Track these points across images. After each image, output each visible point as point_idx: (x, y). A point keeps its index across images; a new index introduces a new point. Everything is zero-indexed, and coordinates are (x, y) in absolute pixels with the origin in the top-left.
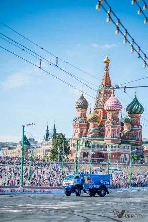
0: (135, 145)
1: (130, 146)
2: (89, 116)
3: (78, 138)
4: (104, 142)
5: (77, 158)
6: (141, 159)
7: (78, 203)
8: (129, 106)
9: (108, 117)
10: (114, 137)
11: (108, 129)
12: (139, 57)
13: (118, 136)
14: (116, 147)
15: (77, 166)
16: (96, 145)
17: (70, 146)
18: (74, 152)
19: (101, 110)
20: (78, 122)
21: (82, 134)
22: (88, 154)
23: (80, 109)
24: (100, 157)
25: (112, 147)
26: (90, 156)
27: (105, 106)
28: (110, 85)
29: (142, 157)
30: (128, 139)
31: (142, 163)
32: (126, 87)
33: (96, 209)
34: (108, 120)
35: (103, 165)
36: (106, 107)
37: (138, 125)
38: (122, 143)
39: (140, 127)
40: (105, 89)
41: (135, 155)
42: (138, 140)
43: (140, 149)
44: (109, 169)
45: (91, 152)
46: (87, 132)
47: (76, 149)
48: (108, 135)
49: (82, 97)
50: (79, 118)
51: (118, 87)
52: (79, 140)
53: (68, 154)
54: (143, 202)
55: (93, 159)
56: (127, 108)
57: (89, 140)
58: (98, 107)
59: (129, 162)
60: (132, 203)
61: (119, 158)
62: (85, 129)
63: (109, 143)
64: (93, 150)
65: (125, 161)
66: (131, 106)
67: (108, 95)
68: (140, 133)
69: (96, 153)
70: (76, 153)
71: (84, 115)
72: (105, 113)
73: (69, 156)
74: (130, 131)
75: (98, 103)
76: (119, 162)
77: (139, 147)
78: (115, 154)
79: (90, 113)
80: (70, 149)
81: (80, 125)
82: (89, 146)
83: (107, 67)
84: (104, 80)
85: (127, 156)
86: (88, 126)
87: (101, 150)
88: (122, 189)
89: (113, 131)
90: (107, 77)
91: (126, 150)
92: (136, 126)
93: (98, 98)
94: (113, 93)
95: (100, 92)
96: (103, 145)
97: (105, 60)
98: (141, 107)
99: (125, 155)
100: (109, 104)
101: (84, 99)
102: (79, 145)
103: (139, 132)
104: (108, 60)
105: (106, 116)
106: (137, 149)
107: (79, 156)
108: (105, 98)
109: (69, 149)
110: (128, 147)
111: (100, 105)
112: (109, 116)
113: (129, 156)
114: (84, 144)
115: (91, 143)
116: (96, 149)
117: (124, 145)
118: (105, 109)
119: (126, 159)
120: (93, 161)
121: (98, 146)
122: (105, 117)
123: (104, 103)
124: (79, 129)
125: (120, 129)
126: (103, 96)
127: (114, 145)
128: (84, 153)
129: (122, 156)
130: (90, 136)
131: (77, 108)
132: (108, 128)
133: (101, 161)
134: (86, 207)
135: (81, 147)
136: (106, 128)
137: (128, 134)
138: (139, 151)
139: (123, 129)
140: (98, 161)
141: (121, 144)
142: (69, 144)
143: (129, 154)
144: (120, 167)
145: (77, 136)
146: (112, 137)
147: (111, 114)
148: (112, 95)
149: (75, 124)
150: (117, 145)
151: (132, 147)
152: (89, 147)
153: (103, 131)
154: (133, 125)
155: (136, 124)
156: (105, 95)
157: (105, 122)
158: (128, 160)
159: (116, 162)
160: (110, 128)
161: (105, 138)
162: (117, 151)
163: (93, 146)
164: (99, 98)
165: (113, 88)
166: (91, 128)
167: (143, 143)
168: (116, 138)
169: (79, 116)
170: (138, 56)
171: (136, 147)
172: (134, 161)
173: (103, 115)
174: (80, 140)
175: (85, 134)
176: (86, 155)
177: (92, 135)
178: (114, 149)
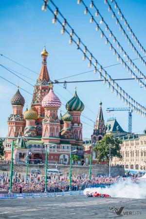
0: (75, 145)
1: (69, 145)
2: (25, 113)
3: (14, 137)
4: (42, 141)
5: (13, 159)
6: (82, 160)
7: (14, 208)
8: (68, 103)
9: (46, 115)
10: (52, 137)
11: (47, 128)
12: (79, 48)
13: (57, 135)
14: (54, 147)
15: (12, 168)
16: (33, 145)
17: (5, 146)
18: (10, 153)
19: (39, 107)
20: (14, 120)
21: (18, 133)
22: (24, 154)
23: (16, 106)
24: (38, 158)
25: (51, 147)
26: (26, 157)
27: (42, 103)
28: (48, 80)
29: (83, 157)
30: (68, 138)
31: (83, 165)
32: (66, 82)
33: (33, 214)
34: (46, 118)
35: (40, 167)
36: (44, 104)
37: (79, 123)
38: (62, 142)
39: (80, 125)
40: (42, 84)
41: (75, 156)
42: (78, 140)
43: (81, 149)
44: (47, 171)
45: (28, 152)
46: (23, 130)
47: (11, 149)
48: (46, 134)
49: (18, 92)
50: (14, 116)
51: (57, 82)
52: (14, 140)
53: (3, 155)
54: (84, 207)
55: (30, 161)
56: (66, 105)
57: (25, 139)
58: (36, 103)
59: (69, 164)
60: (72, 208)
61: (58, 160)
62: (21, 128)
63: (47, 143)
64: (30, 151)
65: (64, 162)
66: (71, 102)
67: (47, 91)
68: (81, 132)
69: (33, 153)
70: (11, 154)
71: (19, 113)
72: (42, 110)
73: (3, 157)
74: (70, 130)
75: (36, 100)
76: (58, 163)
77: (79, 147)
78: (54, 155)
79: (26, 110)
80: (5, 149)
81: (16, 123)
82: (25, 146)
83: (45, 60)
84: (42, 74)
85: (67, 157)
86: (25, 124)
87: (39, 151)
88: (61, 193)
89: (52, 130)
90: (45, 70)
91: (66, 150)
92: (76, 124)
93: (35, 94)
94: (52, 89)
95: (37, 87)
96: (41, 145)
97: (42, 53)
98: (82, 104)
99: (64, 156)
100: (46, 100)
101: (21, 95)
102: (14, 145)
103: (79, 131)
104: (46, 53)
105: (44, 113)
106: (77, 149)
107: (14, 158)
108: (43, 94)
109: (3, 149)
110: (68, 147)
111: (38, 102)
112: (47, 113)
113: (69, 157)
114: (20, 144)
115: (28, 143)
116: (33, 149)
117: (63, 145)
118: (43, 105)
119: (66, 160)
120: (30, 162)
121: (35, 146)
122: (43, 115)
123: (41, 99)
124: (14, 128)
125: (59, 127)
126: (41, 91)
127: (53, 145)
128: (20, 154)
129: (61, 157)
130: (27, 135)
131: (13, 104)
132: (46, 126)
133: (39, 162)
134: (22, 213)
135: (16, 147)
136: (44, 127)
137: (68, 133)
138: (79, 151)
139: (62, 128)
140: (36, 162)
141: (60, 144)
142: (4, 144)
143: (69, 155)
144: (59, 169)
145: (12, 136)
146: (50, 137)
147: (49, 111)
148: (51, 90)
149: (10, 123)
150: (56, 145)
151: (72, 147)
152: (26, 148)
153: (41, 130)
154: (73, 123)
155: (76, 122)
156: (43, 91)
157: (43, 120)
158: (68, 161)
159: (55, 163)
160: (49, 127)
161: (43, 137)
162: (56, 152)
163: (30, 146)
164: (37, 94)
165: (52, 83)
166: (28, 126)
167: (84, 143)
168: (54, 137)
169: (15, 114)
170: (77, 47)
171: (76, 147)
172: (74, 162)
173: (41, 112)
174: (16, 140)
175: (21, 133)
176: (22, 156)
177: (29, 134)
178: (52, 149)
